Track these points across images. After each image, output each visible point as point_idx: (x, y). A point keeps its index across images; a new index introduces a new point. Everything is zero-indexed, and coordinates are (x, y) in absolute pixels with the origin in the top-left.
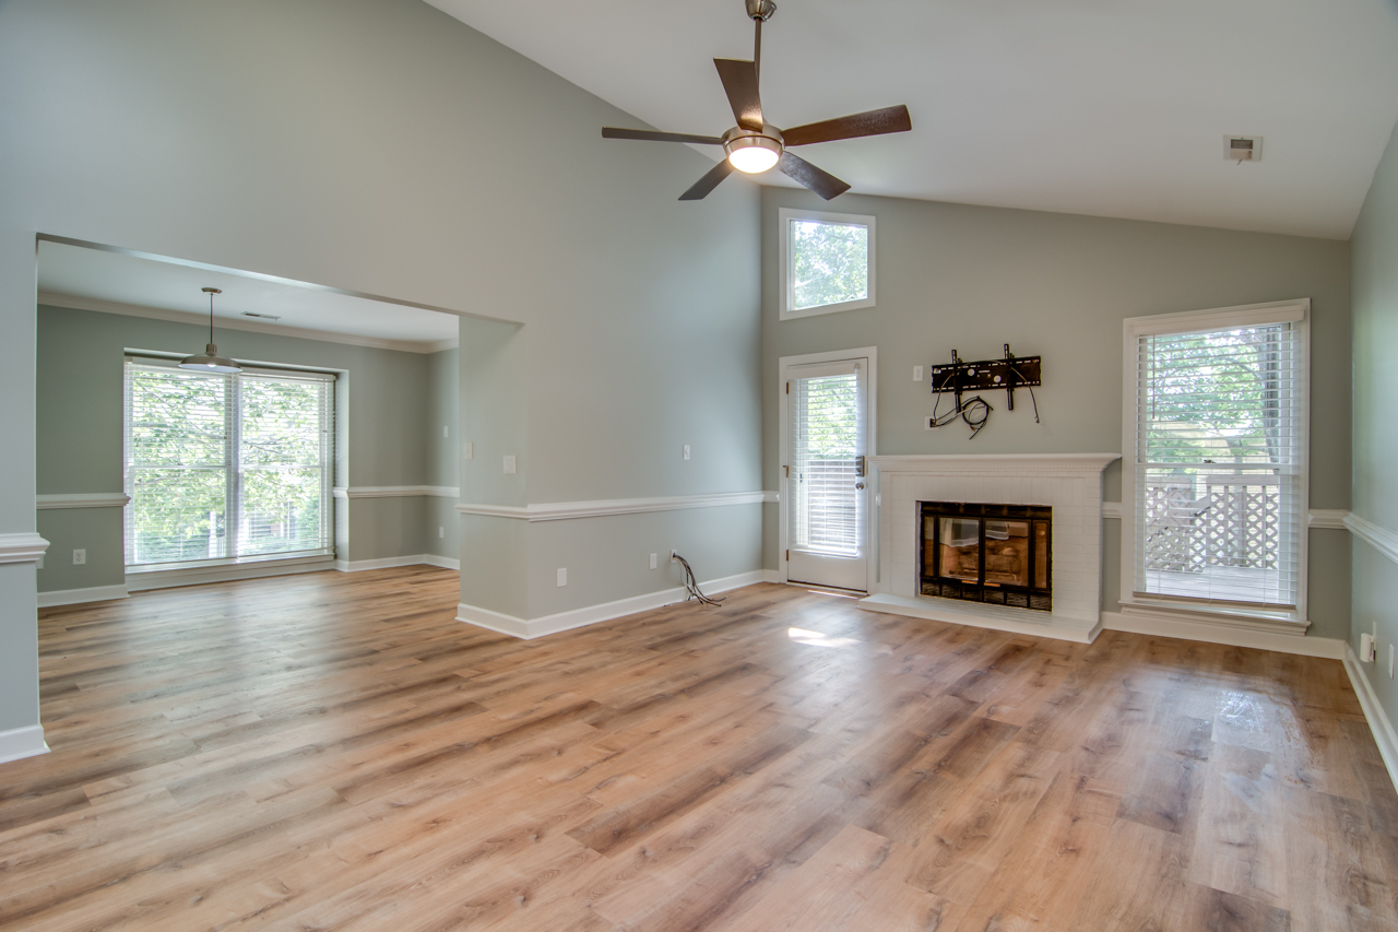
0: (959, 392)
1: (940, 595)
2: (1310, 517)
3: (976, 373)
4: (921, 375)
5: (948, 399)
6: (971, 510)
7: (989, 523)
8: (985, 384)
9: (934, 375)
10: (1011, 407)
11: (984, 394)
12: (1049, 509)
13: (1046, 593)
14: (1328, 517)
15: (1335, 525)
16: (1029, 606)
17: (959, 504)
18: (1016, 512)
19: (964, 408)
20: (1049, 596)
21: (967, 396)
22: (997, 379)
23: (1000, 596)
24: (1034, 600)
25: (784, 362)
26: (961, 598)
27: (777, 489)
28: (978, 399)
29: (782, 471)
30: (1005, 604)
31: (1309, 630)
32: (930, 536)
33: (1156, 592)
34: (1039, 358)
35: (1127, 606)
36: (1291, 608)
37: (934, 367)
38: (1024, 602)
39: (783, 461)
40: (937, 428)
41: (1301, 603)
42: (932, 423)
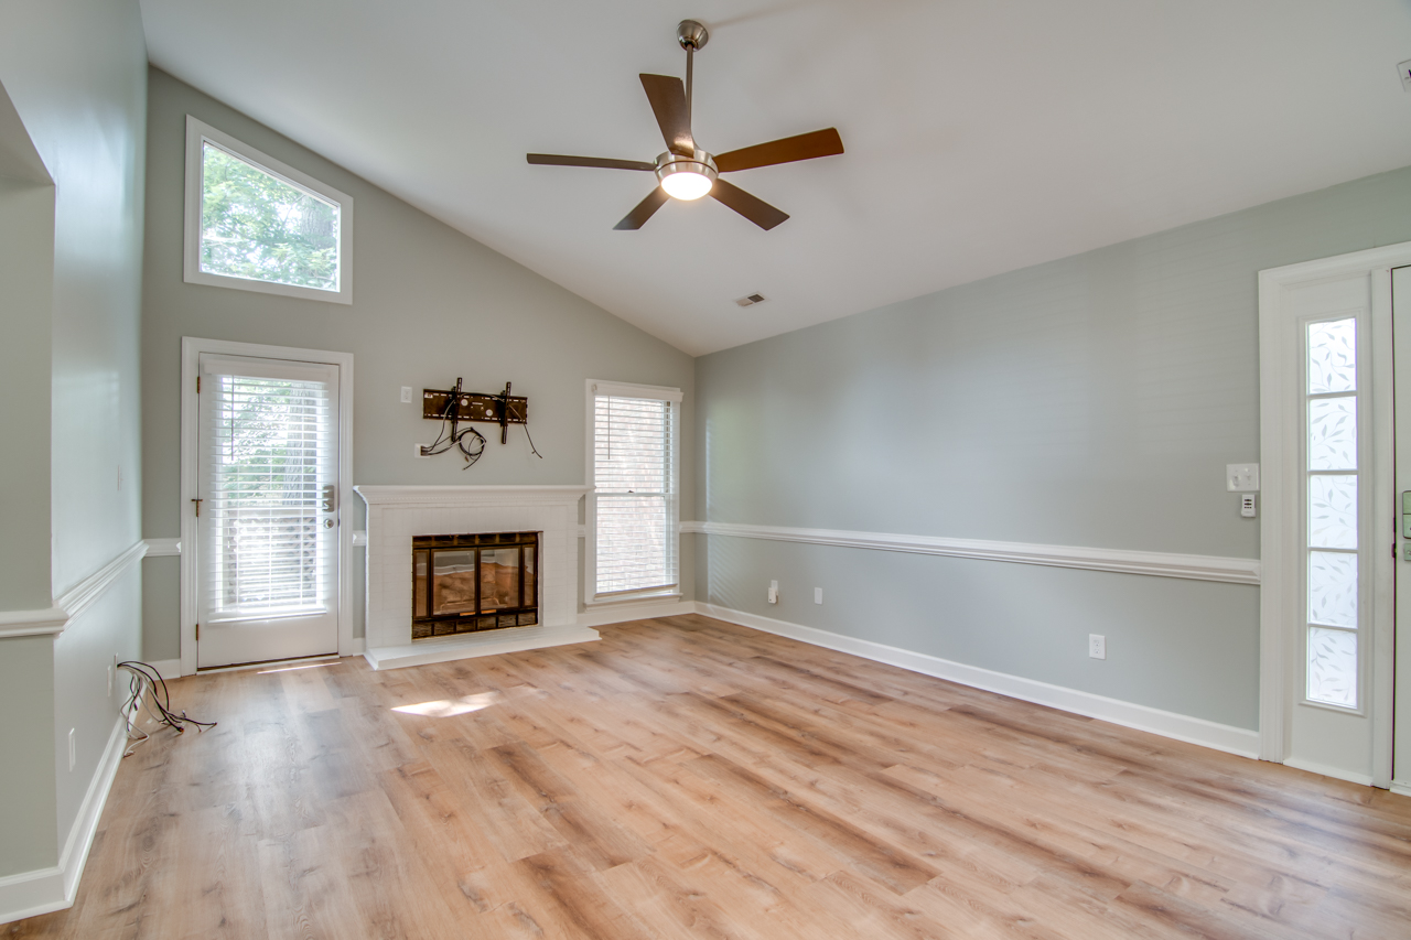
0: (454, 421)
1: (433, 635)
2: (681, 527)
3: (470, 404)
4: (409, 398)
5: (441, 427)
6: (466, 541)
7: (483, 552)
8: (479, 417)
9: (425, 399)
10: (503, 440)
11: (477, 426)
12: (535, 534)
13: (534, 609)
14: (690, 526)
15: (690, 530)
16: (517, 625)
17: (453, 536)
18: (508, 539)
19: (460, 438)
20: (536, 611)
21: (462, 425)
22: (489, 413)
23: (492, 621)
24: (521, 617)
25: (191, 347)
26: (455, 632)
27: (178, 535)
28: (472, 430)
29: (187, 509)
30: (497, 627)
31: (681, 598)
32: (422, 573)
33: (606, 590)
34: (526, 399)
35: (592, 606)
36: (673, 586)
37: (426, 391)
38: (513, 622)
39: (188, 492)
40: (429, 457)
41: (677, 582)
42: (424, 451)
